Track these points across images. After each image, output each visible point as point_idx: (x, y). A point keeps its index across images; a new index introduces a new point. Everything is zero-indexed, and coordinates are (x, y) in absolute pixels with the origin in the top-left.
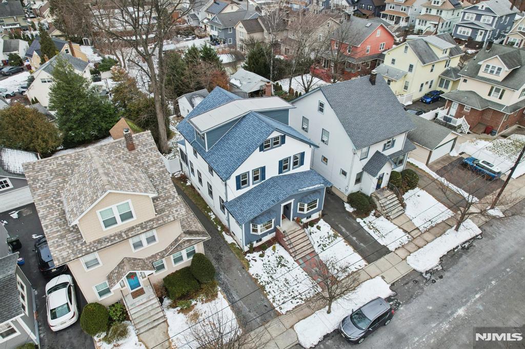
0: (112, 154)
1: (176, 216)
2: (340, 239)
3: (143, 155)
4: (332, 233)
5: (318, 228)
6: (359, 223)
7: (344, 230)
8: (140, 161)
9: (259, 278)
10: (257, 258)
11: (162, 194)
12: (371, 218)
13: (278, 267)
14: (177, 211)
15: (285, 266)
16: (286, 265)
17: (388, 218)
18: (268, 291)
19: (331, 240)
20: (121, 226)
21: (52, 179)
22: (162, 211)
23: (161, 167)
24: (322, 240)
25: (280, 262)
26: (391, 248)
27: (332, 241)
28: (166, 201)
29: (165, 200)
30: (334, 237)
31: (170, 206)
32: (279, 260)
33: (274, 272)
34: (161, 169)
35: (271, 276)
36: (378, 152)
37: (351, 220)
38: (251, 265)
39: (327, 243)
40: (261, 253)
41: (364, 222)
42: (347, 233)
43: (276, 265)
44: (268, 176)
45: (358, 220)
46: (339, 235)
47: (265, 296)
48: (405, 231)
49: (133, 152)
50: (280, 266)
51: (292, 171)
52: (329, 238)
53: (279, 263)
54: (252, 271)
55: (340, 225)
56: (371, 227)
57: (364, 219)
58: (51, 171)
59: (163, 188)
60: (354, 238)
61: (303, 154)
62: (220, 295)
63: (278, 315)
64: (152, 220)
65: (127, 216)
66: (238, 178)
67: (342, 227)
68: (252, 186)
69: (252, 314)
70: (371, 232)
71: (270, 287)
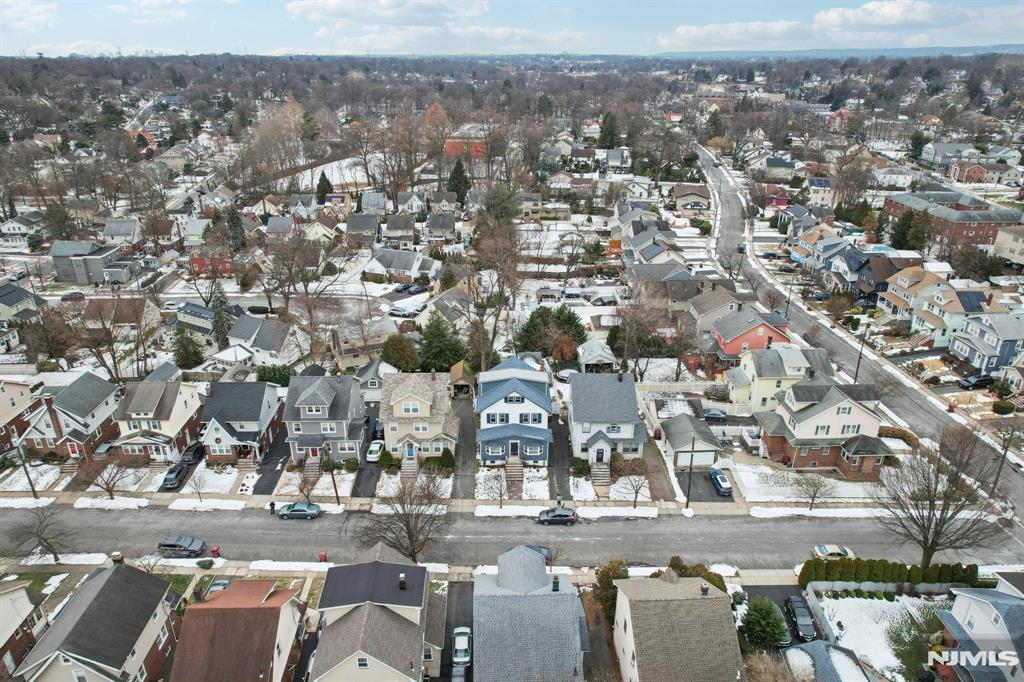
0: (424, 380)
1: (439, 420)
2: (547, 482)
3: (438, 384)
5: (538, 471)
6: (570, 479)
7: (555, 478)
8: (434, 387)
9: (478, 480)
10: (485, 471)
11: (438, 407)
12: (582, 480)
14: (441, 418)
16: (499, 480)
17: (593, 482)
18: (477, 487)
19: (540, 480)
20: (411, 414)
22: (434, 415)
24: (534, 477)
26: (575, 499)
29: (437, 410)
30: (544, 479)
31: (438, 414)
32: (497, 476)
33: (489, 480)
35: (485, 482)
36: (600, 432)
37: (566, 475)
38: (478, 473)
39: (536, 480)
40: (489, 469)
41: (573, 480)
42: (555, 481)
43: (493, 478)
44: (511, 422)
45: (572, 477)
46: (548, 480)
47: (474, 489)
48: (597, 495)
49: (434, 382)
51: (530, 425)
52: (540, 478)
53: (496, 478)
54: (477, 475)
55: (555, 475)
56: (575, 484)
57: (575, 478)
59: (439, 403)
60: (556, 485)
61: (540, 415)
62: (451, 479)
63: (474, 498)
64: (427, 418)
65: (415, 410)
66: (488, 415)
68: (498, 425)
69: (461, 493)
70: (572, 486)
71: (480, 486)
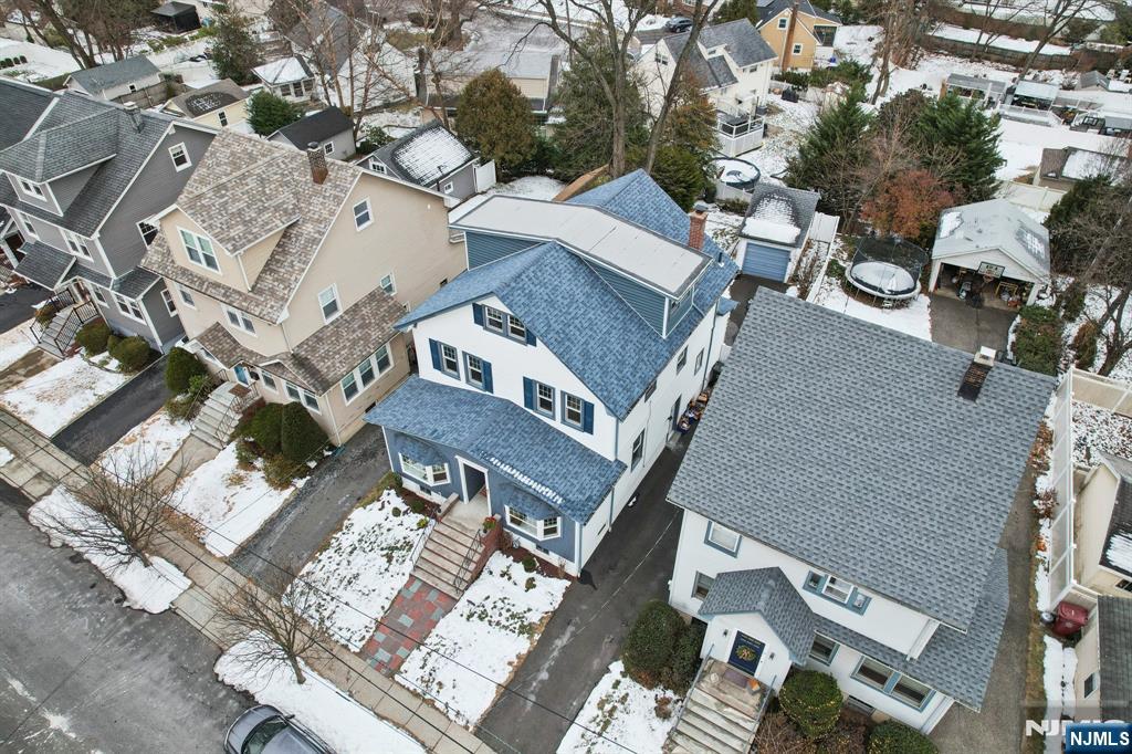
0: (296, 174)
1: (264, 313)
2: (523, 645)
3: (321, 199)
4: (534, 618)
5: (530, 584)
6: (608, 671)
7: (559, 643)
8: (310, 204)
9: (345, 531)
10: (389, 509)
11: (283, 270)
12: (643, 698)
13: (382, 549)
14: (272, 307)
15: (389, 561)
16: (394, 562)
17: (671, 735)
18: (320, 558)
19: (507, 624)
20: (201, 268)
21: (225, 164)
22: (261, 292)
23: (319, 232)
24: (500, 604)
25: (397, 548)
27: (506, 627)
28: (276, 284)
29: (277, 280)
30: (522, 627)
31: (272, 292)
32: (399, 545)
33: (367, 550)
34: (316, 235)
35: (355, 548)
37: (607, 647)
38: (368, 507)
39: (496, 618)
40: (403, 507)
41: (616, 684)
42: (556, 653)
43: (384, 545)
45: (617, 667)
46: (537, 637)
47: (312, 558)
49: (317, 187)
50: (385, 552)
51: (557, 424)
52: (513, 616)
53: (392, 549)
54: (357, 514)
55: (571, 629)
56: (608, 707)
57: (627, 681)
58: (233, 154)
59: (292, 261)
60: (544, 675)
61: (588, 407)
62: (287, 493)
64: (240, 293)
65: (210, 261)
66: (435, 344)
67: (568, 634)
68: (462, 384)
69: (265, 554)
70: (590, 710)
71: (330, 558)
